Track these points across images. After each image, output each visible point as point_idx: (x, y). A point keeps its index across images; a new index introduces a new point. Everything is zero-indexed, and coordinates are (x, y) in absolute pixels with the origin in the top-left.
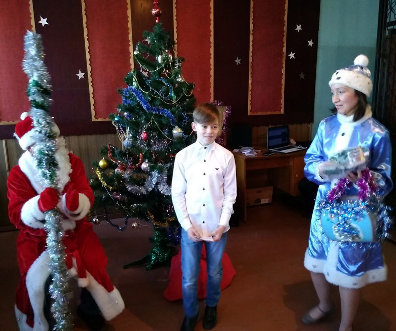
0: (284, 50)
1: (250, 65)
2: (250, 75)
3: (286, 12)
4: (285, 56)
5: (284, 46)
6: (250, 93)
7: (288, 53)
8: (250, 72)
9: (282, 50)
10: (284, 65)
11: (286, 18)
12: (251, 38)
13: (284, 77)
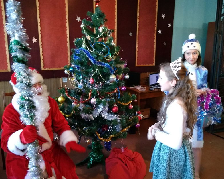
0: (156, 28)
1: (137, 37)
2: (137, 43)
3: (157, 7)
4: (156, 32)
5: (155, 26)
6: (137, 53)
7: (158, 30)
8: (137, 41)
9: (155, 28)
10: (155, 37)
11: (157, 10)
12: (138, 21)
13: (155, 44)
